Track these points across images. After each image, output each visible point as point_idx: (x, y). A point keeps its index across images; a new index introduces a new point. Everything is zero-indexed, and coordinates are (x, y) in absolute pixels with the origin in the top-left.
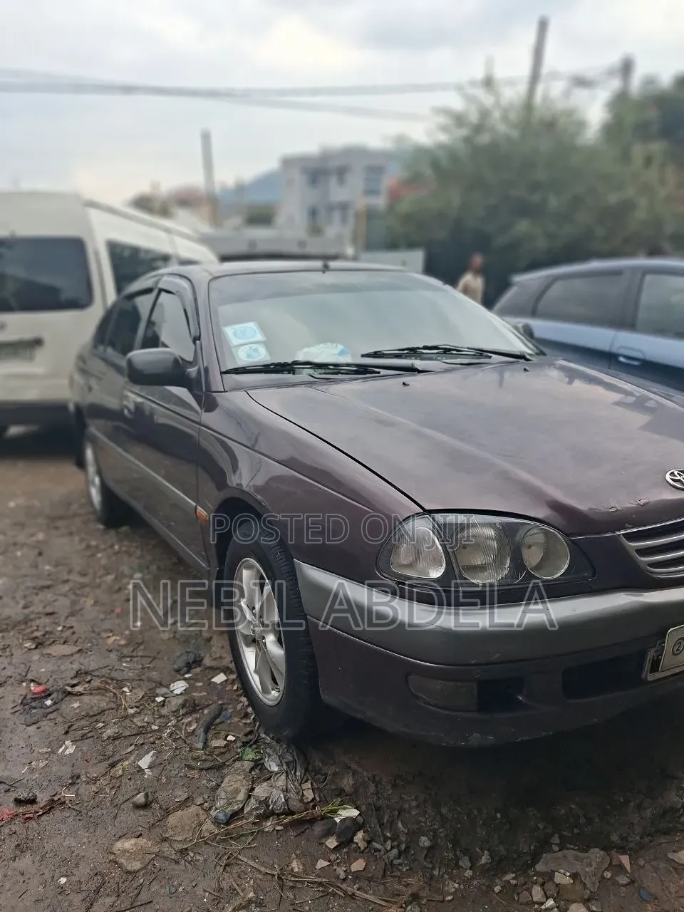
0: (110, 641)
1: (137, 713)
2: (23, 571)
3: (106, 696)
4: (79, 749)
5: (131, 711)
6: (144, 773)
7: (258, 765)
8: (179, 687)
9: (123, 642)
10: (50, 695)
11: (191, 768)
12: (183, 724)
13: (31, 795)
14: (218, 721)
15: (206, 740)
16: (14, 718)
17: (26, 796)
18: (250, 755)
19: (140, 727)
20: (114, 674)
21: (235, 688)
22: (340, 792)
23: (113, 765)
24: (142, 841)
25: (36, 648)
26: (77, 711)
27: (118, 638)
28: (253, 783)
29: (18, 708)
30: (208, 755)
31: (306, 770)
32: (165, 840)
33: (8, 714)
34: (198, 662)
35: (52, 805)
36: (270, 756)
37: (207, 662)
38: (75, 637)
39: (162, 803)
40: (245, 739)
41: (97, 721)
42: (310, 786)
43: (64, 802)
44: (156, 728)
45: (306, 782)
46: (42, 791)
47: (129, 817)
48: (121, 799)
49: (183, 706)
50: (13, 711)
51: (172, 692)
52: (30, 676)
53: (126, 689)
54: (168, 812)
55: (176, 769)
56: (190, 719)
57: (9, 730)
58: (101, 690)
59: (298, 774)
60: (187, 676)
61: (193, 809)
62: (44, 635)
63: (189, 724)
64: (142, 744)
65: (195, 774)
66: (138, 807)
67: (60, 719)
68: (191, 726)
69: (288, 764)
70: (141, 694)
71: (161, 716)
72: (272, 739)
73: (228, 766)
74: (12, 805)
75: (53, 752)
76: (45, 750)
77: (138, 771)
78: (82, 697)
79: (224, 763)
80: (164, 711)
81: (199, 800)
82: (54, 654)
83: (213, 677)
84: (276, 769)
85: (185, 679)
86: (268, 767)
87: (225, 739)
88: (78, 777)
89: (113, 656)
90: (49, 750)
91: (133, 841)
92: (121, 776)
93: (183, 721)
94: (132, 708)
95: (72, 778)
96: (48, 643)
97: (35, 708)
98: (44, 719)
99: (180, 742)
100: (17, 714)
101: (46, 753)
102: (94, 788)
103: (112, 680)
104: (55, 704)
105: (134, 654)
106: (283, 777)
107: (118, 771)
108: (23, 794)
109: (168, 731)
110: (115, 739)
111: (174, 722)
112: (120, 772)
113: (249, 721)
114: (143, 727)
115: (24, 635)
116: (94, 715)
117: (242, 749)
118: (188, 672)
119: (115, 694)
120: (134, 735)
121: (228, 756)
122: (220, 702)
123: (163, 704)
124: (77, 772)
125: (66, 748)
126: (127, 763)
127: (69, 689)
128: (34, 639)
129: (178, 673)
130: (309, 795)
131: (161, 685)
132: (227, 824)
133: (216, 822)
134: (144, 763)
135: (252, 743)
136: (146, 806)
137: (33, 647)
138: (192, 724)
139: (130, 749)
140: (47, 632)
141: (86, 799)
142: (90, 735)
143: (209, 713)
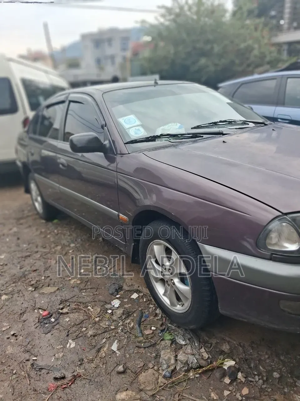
0: (72, 282)
1: (100, 320)
2: (13, 249)
3: (81, 313)
4: (77, 344)
5: (97, 319)
6: (116, 354)
7: (173, 341)
8: (116, 303)
9: (79, 282)
10: (52, 316)
11: (139, 347)
12: (126, 323)
13: (62, 374)
14: (143, 319)
15: (141, 331)
16: (37, 330)
17: (60, 376)
18: (168, 337)
19: (105, 328)
20: (81, 300)
21: (145, 300)
22: (222, 352)
23: (99, 351)
24: (130, 393)
25: (35, 290)
26: (69, 323)
27: (75, 280)
28: (176, 353)
29: (37, 325)
30: (146, 339)
31: (200, 342)
32: (141, 390)
33: (33, 328)
34: (121, 288)
35: (75, 378)
36: (177, 336)
37: (125, 287)
38: (52, 282)
39: (132, 369)
40: (161, 328)
41: (82, 327)
42: (204, 351)
43: (81, 376)
44: (113, 327)
45: (201, 348)
46: (66, 370)
47: (117, 380)
48: (110, 369)
49: (123, 314)
50: (35, 326)
51: (114, 306)
52: (38, 306)
53: (89, 308)
54: (137, 374)
55: (132, 349)
56: (129, 321)
57: (37, 337)
58: (77, 310)
59: (196, 344)
60: (117, 296)
61: (150, 371)
62: (36, 283)
63: (129, 323)
64: (109, 337)
65: (142, 350)
66: (119, 373)
67: (61, 328)
68: (130, 324)
69: (189, 339)
70: (99, 310)
71: (114, 321)
72: (175, 327)
73: (158, 344)
74: (53, 381)
75: (65, 347)
76: (60, 347)
77: (113, 353)
78: (69, 314)
79: (156, 343)
80: (115, 318)
81: (151, 365)
82: (46, 292)
83: (131, 296)
84: (183, 343)
85: (117, 298)
86: (179, 342)
87: (151, 329)
88: (83, 360)
89: (76, 289)
90: (62, 346)
91: (125, 393)
92: (105, 357)
93: (126, 322)
94: (97, 318)
95: (80, 361)
96: (40, 286)
97: (46, 324)
98: (53, 329)
99: (128, 333)
100: (38, 328)
101: (61, 348)
102: (93, 365)
103: (80, 303)
104: (56, 320)
105: (86, 287)
106: (189, 347)
107: (102, 353)
108: (58, 375)
109: (120, 328)
110: (94, 336)
111: (121, 323)
112: (104, 355)
113: (159, 318)
114: (107, 328)
115: (26, 283)
116: (79, 324)
117: (162, 333)
118: (117, 294)
119: (85, 311)
120: (103, 333)
121: (155, 338)
122: (140, 309)
123: (112, 314)
124: (80, 357)
125: (70, 344)
126: (105, 349)
127: (61, 311)
128: (32, 285)
129: (113, 295)
130: (206, 356)
131: (106, 303)
132: (171, 377)
133: (164, 377)
134: (114, 347)
135: (166, 330)
136: (124, 372)
137: (34, 290)
138: (131, 323)
139: (104, 340)
140: (37, 281)
141: (91, 371)
142: (80, 335)
143: (137, 316)
